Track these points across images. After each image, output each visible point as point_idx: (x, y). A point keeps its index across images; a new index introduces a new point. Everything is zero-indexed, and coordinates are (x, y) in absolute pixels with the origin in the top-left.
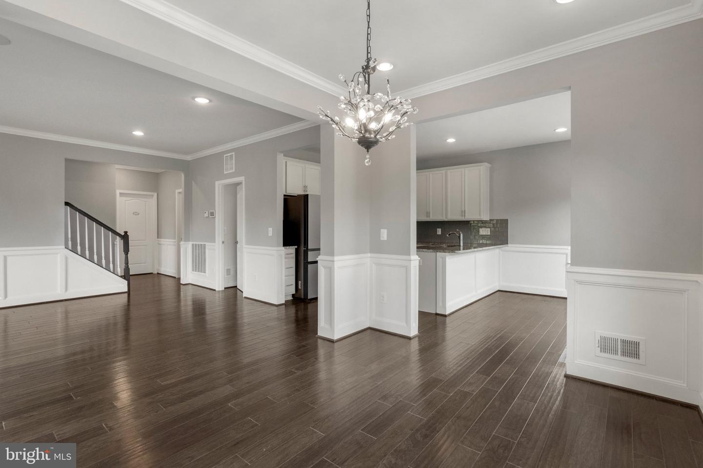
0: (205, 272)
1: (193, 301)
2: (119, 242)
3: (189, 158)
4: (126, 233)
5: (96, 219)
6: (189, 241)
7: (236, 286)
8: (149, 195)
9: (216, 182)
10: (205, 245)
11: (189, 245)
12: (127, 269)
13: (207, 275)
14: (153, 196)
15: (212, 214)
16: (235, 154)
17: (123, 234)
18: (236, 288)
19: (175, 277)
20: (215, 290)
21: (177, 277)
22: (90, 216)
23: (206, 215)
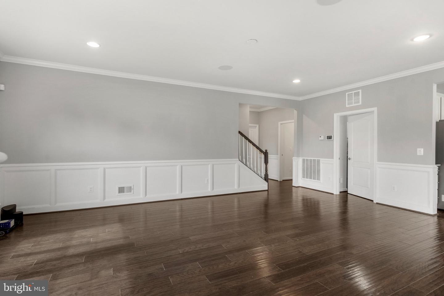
0: (319, 179)
1: (303, 200)
2: (263, 156)
3: (300, 99)
4: (266, 151)
5: (252, 142)
6: (299, 157)
7: (347, 191)
8: (254, 126)
9: (335, 114)
10: (319, 160)
11: (300, 160)
12: (266, 175)
13: (321, 182)
14: (256, 127)
15: (330, 138)
16: (362, 91)
17: (265, 151)
18: (346, 193)
19: (277, 181)
20: (333, 194)
21: (279, 180)
22: (250, 140)
23: (322, 138)
